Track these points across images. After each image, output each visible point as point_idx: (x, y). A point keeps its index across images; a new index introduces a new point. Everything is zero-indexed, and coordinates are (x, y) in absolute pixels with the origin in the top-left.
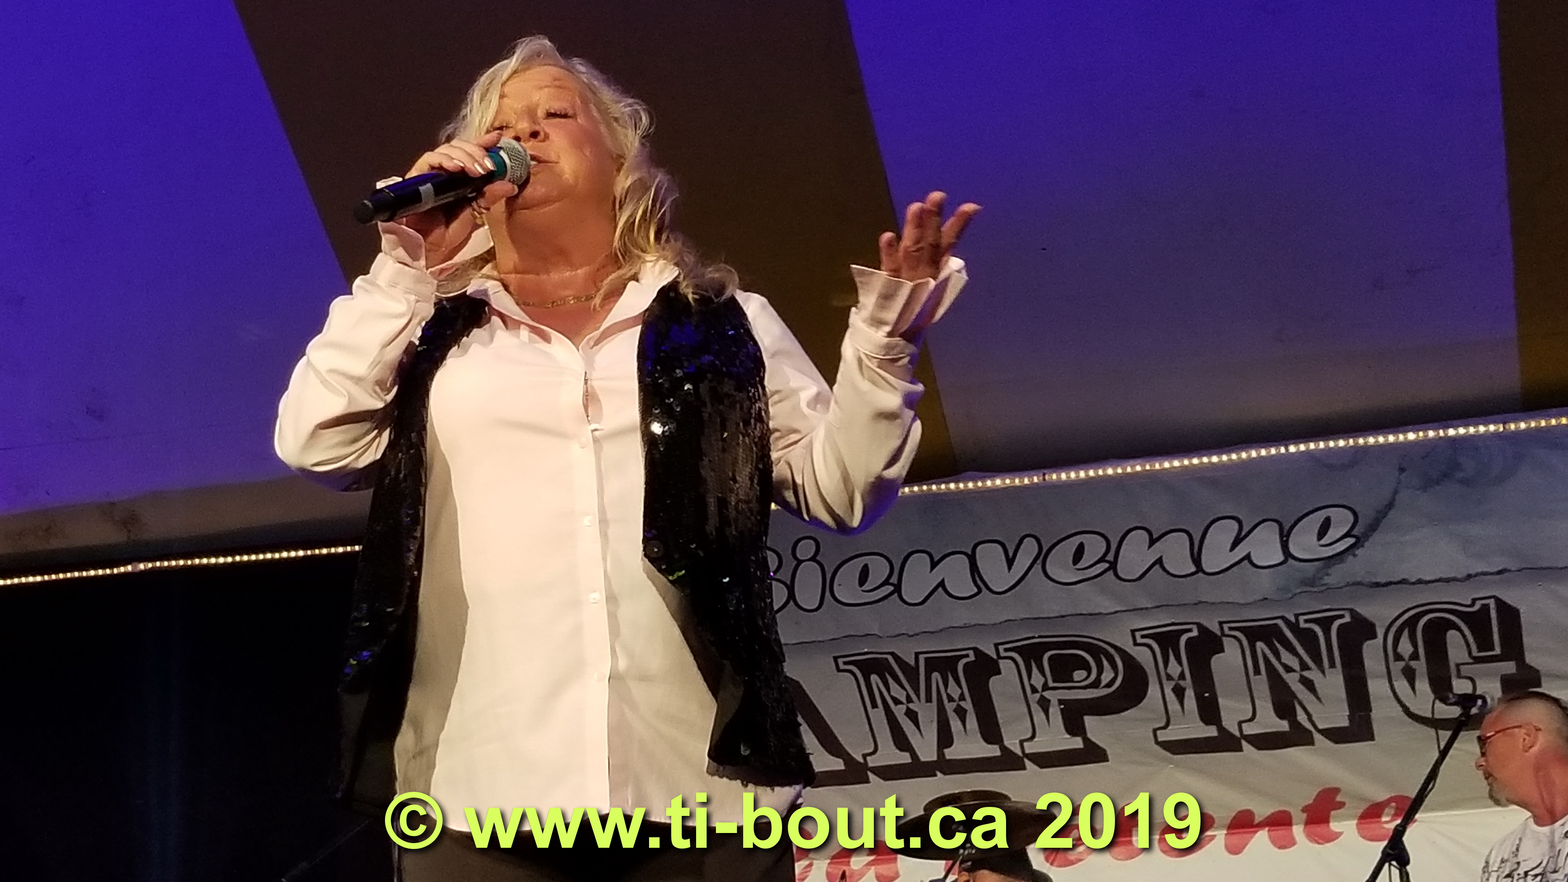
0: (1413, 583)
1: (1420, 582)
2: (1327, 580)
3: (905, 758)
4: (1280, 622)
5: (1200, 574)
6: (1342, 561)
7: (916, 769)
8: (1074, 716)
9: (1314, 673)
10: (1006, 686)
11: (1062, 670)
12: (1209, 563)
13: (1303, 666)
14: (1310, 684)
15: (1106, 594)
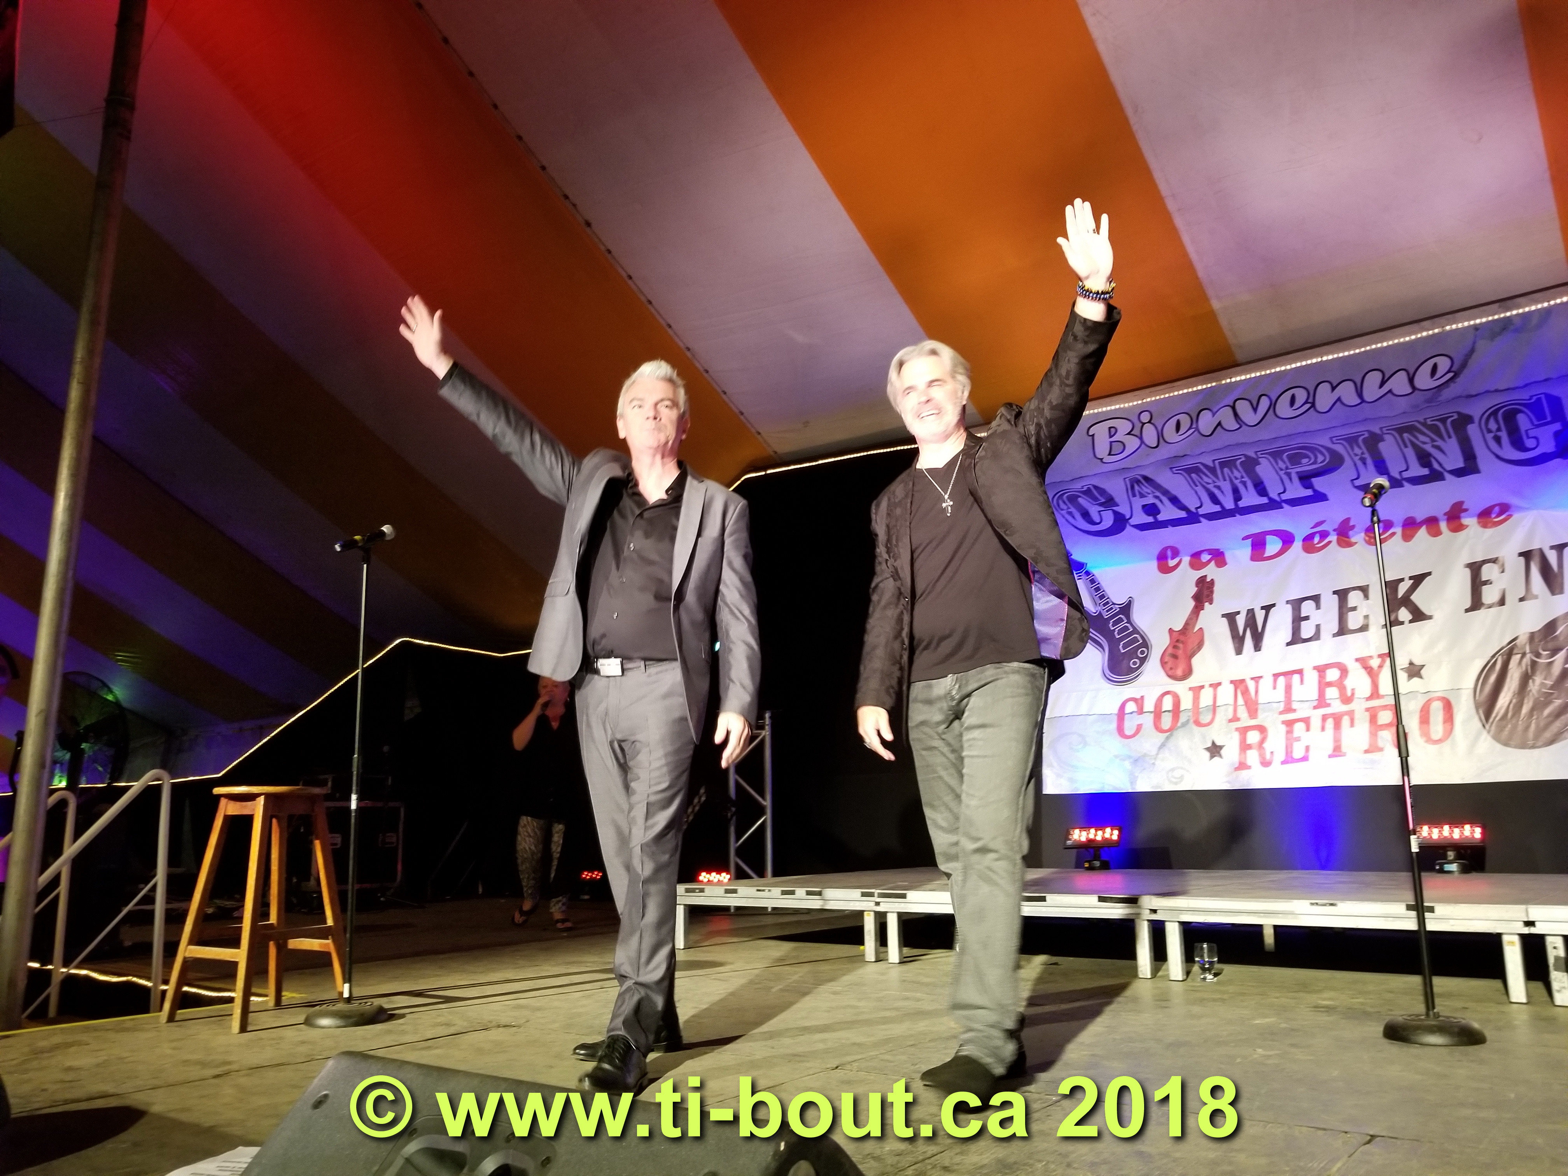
0: (1494, 392)
2: (1440, 399)
3: (1217, 508)
4: (1416, 423)
5: (1363, 403)
6: (1448, 387)
7: (1225, 514)
8: (1305, 479)
9: (1439, 443)
10: (1265, 470)
11: (1295, 459)
12: (1368, 397)
13: (1433, 440)
14: (1439, 448)
15: (1312, 421)
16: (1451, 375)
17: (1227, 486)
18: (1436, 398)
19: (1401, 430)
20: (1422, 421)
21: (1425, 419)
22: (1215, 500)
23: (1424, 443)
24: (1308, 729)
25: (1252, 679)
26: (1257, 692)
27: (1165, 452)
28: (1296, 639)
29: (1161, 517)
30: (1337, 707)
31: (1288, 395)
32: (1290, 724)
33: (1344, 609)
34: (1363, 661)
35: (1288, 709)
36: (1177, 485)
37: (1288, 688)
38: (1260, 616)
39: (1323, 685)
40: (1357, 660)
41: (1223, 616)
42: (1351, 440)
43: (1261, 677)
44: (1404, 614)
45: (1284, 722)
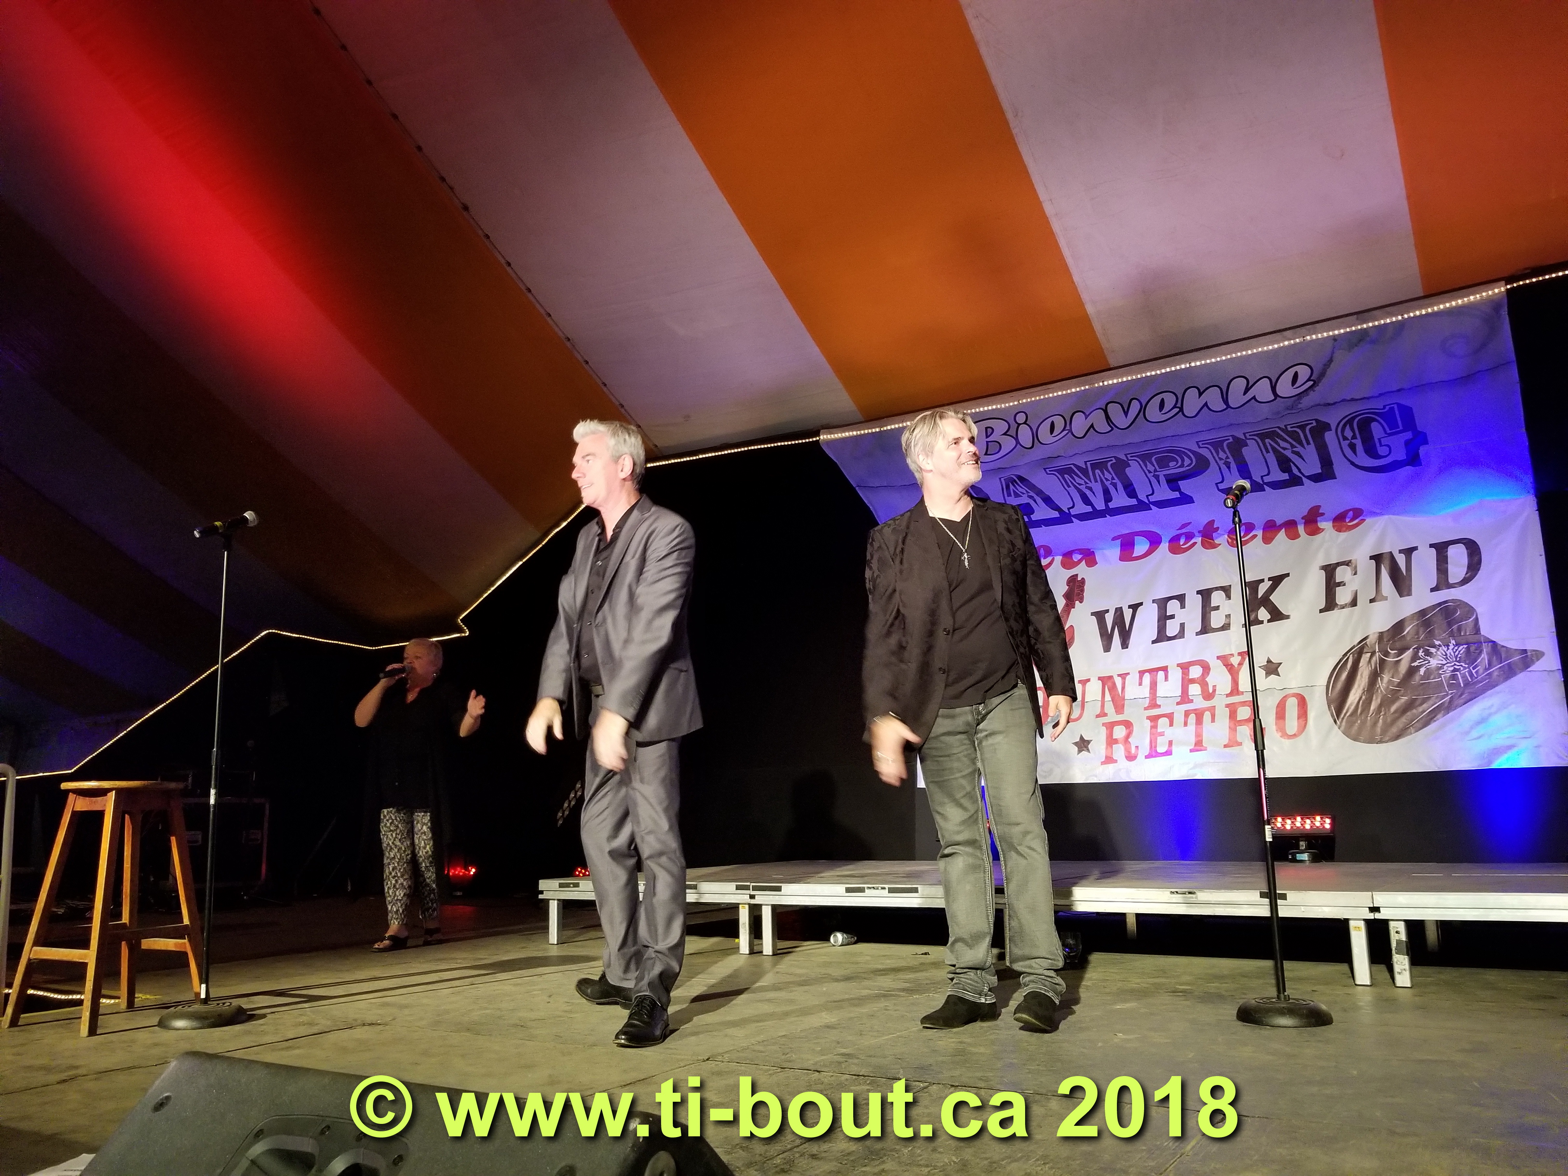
0: (1349, 401)
1: (1353, 400)
2: (1300, 406)
3: (1089, 509)
4: (1277, 429)
5: (1228, 409)
7: (1096, 514)
8: (1173, 482)
9: (1299, 449)
10: (1134, 472)
11: (1163, 463)
12: (1231, 403)
13: (1293, 446)
14: (1298, 454)
15: (1179, 426)
16: (1311, 383)
17: (1098, 488)
18: (1294, 406)
19: (1263, 436)
20: (1284, 428)
21: (1285, 426)
22: (1086, 501)
23: (1284, 449)
24: (1171, 725)
25: (1119, 675)
26: (1123, 688)
27: (1039, 453)
28: (1162, 636)
29: (1034, 517)
30: (1199, 703)
31: (1157, 400)
32: (1154, 719)
33: (1207, 608)
34: (1224, 659)
35: (1153, 705)
36: (1051, 485)
37: (1154, 686)
38: (1128, 614)
39: (1186, 682)
40: (1218, 658)
41: (1093, 614)
42: (1217, 445)
43: (1128, 674)
44: (1263, 614)
45: (1148, 718)
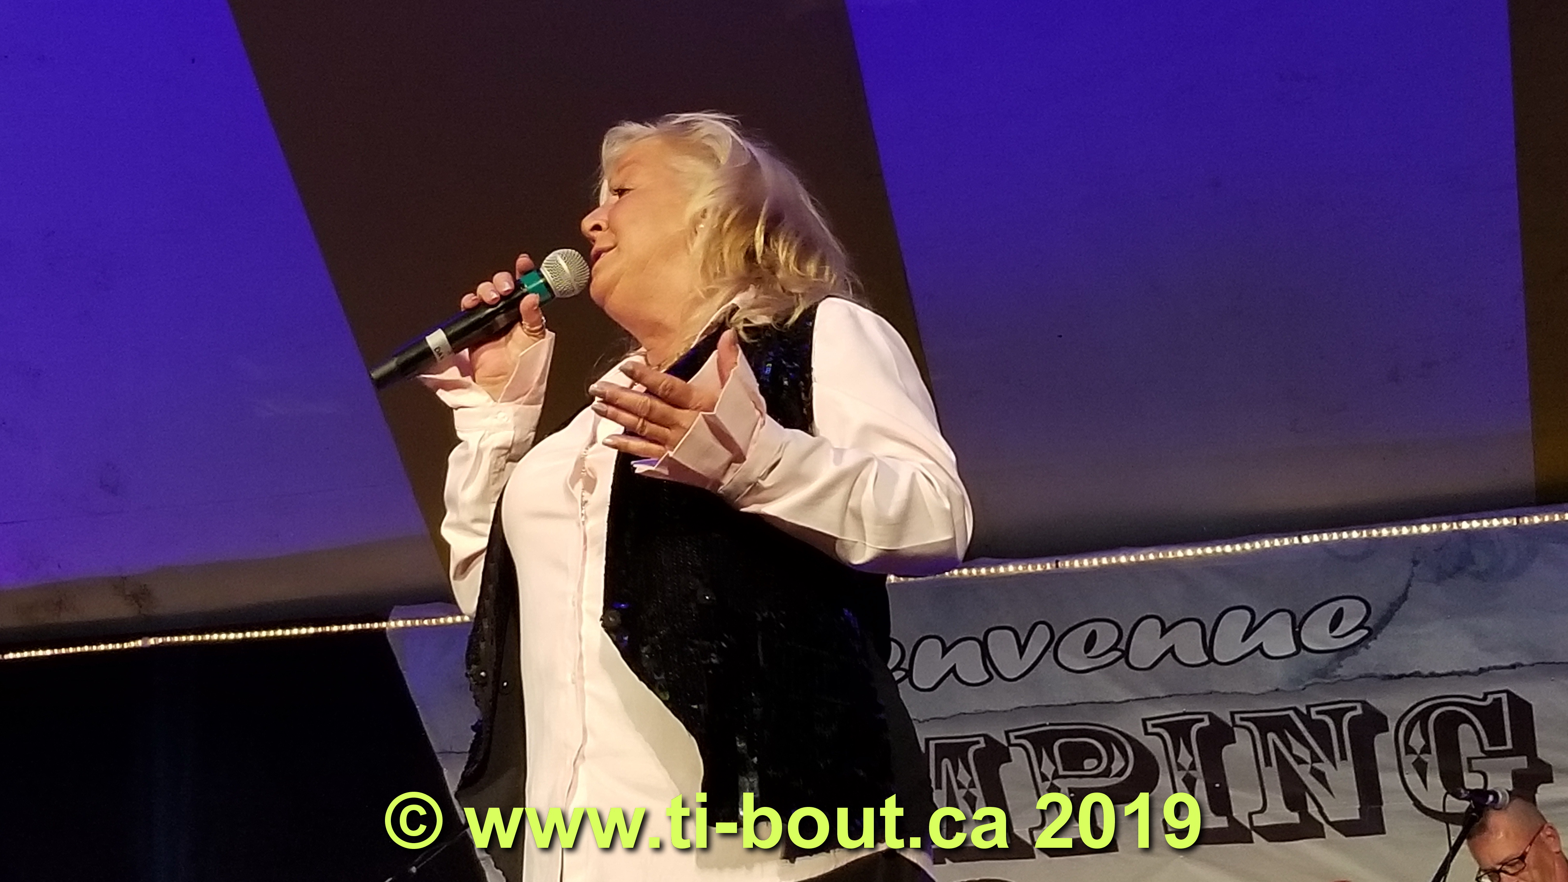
0: (1427, 676)
1: (1433, 675)
4: (1291, 713)
5: (1212, 663)
6: (1355, 653)
9: (1325, 765)
11: (1073, 757)
12: (1221, 653)
13: (1315, 757)
14: (1322, 777)
15: (1116, 683)
16: (1365, 632)
18: (1334, 670)
19: (1265, 725)
20: (1305, 712)
21: (1308, 708)
23: (1300, 761)
31: (1083, 632)
42: (1178, 731)
